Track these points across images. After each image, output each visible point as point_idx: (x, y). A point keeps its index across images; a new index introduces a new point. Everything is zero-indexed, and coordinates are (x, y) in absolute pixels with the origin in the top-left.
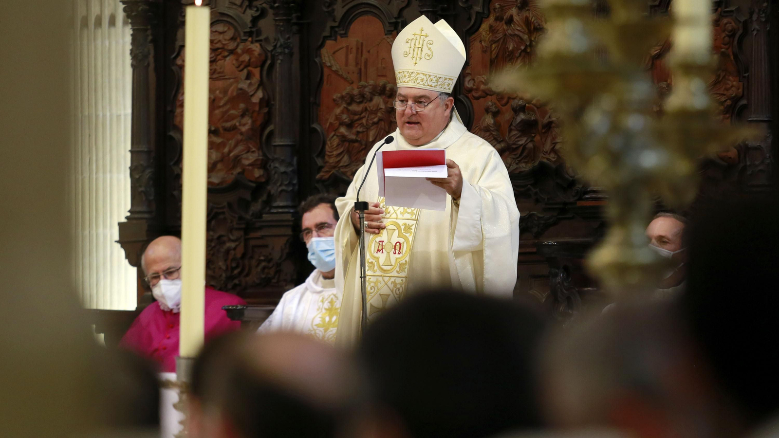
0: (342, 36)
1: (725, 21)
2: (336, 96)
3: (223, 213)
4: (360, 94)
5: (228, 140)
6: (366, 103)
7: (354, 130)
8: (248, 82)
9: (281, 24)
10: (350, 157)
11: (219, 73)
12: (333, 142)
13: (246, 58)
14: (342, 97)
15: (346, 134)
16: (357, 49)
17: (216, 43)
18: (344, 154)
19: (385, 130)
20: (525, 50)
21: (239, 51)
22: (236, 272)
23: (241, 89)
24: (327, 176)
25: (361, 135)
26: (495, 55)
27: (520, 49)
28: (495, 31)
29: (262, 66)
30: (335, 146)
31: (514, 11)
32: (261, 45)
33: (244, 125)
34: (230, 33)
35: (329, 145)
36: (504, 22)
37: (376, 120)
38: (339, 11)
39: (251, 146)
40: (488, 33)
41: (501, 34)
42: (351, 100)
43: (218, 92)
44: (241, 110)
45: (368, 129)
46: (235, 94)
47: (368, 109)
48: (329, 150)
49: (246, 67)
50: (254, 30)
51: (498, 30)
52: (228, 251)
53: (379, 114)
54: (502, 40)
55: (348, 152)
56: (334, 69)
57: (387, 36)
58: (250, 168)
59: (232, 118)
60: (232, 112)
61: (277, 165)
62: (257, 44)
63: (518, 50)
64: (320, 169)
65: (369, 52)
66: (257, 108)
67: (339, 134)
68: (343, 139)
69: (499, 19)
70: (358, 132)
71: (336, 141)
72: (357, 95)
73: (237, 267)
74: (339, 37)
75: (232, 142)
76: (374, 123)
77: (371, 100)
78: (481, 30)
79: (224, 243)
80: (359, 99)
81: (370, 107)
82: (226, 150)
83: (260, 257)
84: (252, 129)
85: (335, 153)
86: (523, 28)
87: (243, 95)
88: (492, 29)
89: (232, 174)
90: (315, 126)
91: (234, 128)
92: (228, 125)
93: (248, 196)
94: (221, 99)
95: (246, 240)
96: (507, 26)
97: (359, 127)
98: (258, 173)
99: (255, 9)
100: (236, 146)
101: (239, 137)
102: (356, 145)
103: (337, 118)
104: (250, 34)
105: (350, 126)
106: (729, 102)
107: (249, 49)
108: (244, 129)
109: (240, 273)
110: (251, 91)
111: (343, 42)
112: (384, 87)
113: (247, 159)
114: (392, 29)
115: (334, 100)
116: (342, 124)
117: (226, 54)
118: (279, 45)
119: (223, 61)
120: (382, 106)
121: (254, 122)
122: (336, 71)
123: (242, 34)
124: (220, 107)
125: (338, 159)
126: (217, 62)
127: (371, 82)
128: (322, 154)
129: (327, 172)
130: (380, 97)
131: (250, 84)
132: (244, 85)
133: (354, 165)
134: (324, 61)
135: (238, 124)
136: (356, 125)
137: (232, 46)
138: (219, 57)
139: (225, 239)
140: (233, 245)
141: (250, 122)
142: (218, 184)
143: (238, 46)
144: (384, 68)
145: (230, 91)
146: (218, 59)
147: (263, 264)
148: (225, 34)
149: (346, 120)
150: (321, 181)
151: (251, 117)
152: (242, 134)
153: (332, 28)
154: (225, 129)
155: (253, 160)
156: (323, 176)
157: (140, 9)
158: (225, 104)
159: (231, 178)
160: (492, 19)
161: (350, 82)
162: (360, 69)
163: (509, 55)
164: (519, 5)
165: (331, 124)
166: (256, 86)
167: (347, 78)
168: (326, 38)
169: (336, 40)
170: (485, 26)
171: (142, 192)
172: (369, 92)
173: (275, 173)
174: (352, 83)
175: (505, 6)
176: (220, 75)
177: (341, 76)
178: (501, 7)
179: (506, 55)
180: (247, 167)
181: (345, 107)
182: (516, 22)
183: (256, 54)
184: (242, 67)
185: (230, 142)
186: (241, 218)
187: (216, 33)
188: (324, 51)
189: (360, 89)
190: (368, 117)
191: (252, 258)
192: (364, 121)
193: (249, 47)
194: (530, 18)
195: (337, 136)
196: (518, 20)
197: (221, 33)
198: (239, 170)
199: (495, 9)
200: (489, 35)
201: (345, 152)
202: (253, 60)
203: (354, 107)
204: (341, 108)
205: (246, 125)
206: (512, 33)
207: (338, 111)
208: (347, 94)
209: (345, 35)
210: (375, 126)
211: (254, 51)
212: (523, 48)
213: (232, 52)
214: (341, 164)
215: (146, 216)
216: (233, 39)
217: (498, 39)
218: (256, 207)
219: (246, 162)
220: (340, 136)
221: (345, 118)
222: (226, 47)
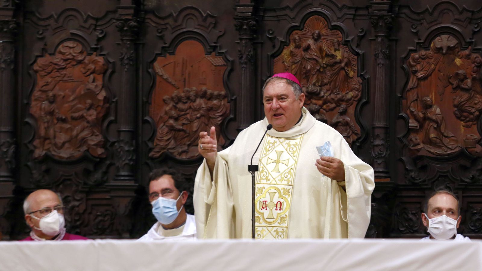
0: (170, 54)
1: (474, 56)
2: (165, 97)
3: (70, 180)
4: (186, 97)
5: (75, 126)
6: (190, 103)
7: (180, 122)
8: (95, 84)
9: (128, 42)
10: (176, 142)
11: (69, 77)
12: (162, 130)
13: (92, 66)
14: (172, 99)
15: (174, 125)
16: (183, 64)
17: (68, 55)
18: (171, 139)
19: (205, 124)
20: (319, 70)
21: (86, 61)
22: (78, 223)
23: (89, 89)
24: (158, 155)
25: (185, 126)
26: (295, 73)
27: (316, 69)
28: (296, 55)
29: (104, 73)
30: (165, 133)
31: (311, 42)
32: (104, 58)
33: (90, 115)
34: (79, 49)
35: (161, 132)
36: (301, 49)
37: (198, 115)
38: (169, 37)
39: (95, 131)
40: (289, 56)
41: (299, 58)
42: (179, 100)
43: (67, 91)
44: (88, 105)
45: (191, 121)
46: (82, 93)
47: (192, 107)
48: (160, 136)
49: (92, 73)
50: (99, 46)
51: (297, 55)
52: (73, 207)
53: (202, 112)
54: (300, 62)
55: (175, 138)
56: (165, 77)
57: (207, 56)
58: (95, 147)
59: (79, 110)
60: (79, 106)
61: (122, 145)
62: (101, 57)
63: (314, 70)
64: (151, 150)
65: (192, 66)
66: (101, 104)
67: (168, 125)
68: (172, 129)
69: (298, 47)
70: (183, 124)
71: (166, 129)
72: (183, 97)
73: (78, 220)
74: (168, 55)
75: (78, 128)
76: (198, 118)
77: (195, 101)
78: (283, 54)
79: (70, 202)
80: (185, 100)
81: (194, 106)
82: (75, 133)
83: (97, 213)
84: (96, 119)
85: (165, 138)
86: (318, 54)
87: (91, 94)
88: (292, 54)
89: (79, 151)
90: (147, 118)
91: (82, 117)
92: (76, 115)
93: (91, 167)
94: (69, 96)
95: (87, 200)
96: (305, 52)
97: (185, 120)
98: (100, 151)
99: (100, 32)
100: (83, 130)
101: (86, 124)
102: (181, 133)
103: (166, 113)
104: (95, 50)
105: (176, 119)
106: (477, 113)
107: (94, 60)
108: (90, 119)
109: (81, 224)
110: (97, 90)
111: (170, 59)
112: (205, 92)
113: (93, 141)
114: (212, 50)
115: (164, 100)
116: (171, 117)
117: (75, 63)
118: (126, 57)
119: (72, 68)
120: (203, 105)
121: (98, 114)
122: (166, 79)
123: (89, 49)
124: (69, 102)
125: (167, 143)
126: (67, 69)
127: (194, 88)
128: (152, 139)
129: (158, 152)
130: (201, 100)
131: (96, 86)
132: (92, 86)
133: (179, 148)
134: (157, 71)
135: (85, 114)
136: (182, 119)
137: (80, 58)
138: (68, 65)
139: (70, 198)
140: (77, 203)
141: (95, 113)
142: (67, 158)
143: (85, 58)
144: (205, 78)
145: (78, 91)
146: (67, 67)
147: (100, 218)
148: (75, 48)
149: (175, 115)
150: (152, 159)
151: (96, 110)
152: (88, 122)
153: (163, 48)
154: (73, 119)
155: (98, 141)
156: (154, 155)
157: (11, 26)
158: (73, 100)
159: (77, 154)
160: (292, 47)
161: (178, 88)
162: (185, 79)
163: (306, 73)
164: (316, 37)
165: (161, 117)
166: (101, 87)
167: (175, 84)
168: (158, 55)
169: (165, 56)
170: (286, 52)
171: (8, 161)
172: (194, 96)
173: (121, 150)
174: (178, 89)
175: (302, 38)
176: (70, 78)
177: (170, 83)
178: (300, 39)
179: (302, 73)
180: (93, 147)
181: (173, 106)
182: (314, 50)
183: (101, 64)
184: (88, 73)
185: (77, 127)
186: (85, 184)
187: (67, 48)
188: (156, 64)
189: (185, 93)
190: (191, 113)
191: (90, 213)
192: (188, 116)
193: (94, 59)
194: (323, 47)
195: (167, 126)
196: (315, 48)
197: (70, 48)
198: (85, 148)
199: (295, 40)
200: (289, 58)
201: (172, 138)
202: (97, 69)
203: (180, 106)
204: (171, 105)
205: (92, 115)
206: (310, 57)
207: (168, 108)
208: (176, 96)
209: (173, 54)
210: (197, 120)
211: (99, 62)
212: (318, 68)
213: (80, 62)
214: (169, 147)
215: (10, 179)
216: (81, 53)
217: (297, 61)
218: (98, 176)
219: (93, 143)
220: (169, 126)
221: (174, 113)
222: (75, 58)
